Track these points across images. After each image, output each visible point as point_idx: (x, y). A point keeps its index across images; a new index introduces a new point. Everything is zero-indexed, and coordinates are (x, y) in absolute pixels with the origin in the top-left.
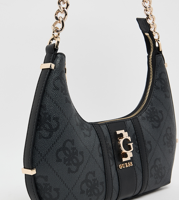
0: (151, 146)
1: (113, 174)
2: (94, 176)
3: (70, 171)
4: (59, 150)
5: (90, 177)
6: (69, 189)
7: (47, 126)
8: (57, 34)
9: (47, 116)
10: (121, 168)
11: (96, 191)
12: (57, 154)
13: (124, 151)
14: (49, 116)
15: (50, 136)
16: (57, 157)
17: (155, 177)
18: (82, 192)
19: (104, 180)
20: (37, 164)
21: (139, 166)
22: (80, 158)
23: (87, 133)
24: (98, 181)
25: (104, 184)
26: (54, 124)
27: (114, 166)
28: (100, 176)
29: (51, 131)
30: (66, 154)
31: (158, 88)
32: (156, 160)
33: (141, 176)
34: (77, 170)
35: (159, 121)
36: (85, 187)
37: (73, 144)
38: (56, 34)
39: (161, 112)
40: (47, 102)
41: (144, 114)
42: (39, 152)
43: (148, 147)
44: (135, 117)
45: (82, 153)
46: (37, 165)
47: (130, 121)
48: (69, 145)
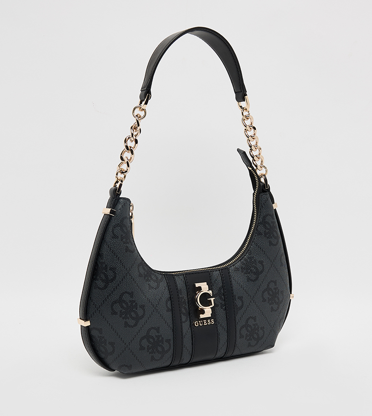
0: (242, 302)
1: (184, 331)
2: (158, 332)
3: (126, 325)
4: (115, 302)
5: (153, 333)
6: (125, 344)
7: (103, 276)
8: (123, 176)
9: (104, 265)
10: (197, 325)
11: (160, 349)
12: (112, 306)
13: (201, 307)
14: (106, 265)
15: (106, 287)
16: (112, 309)
17: (248, 338)
18: (142, 348)
19: (171, 337)
20: (91, 315)
21: (224, 324)
22: (140, 312)
23: (154, 284)
24: (163, 338)
25: (172, 342)
26: (110, 274)
27: (188, 322)
28: (167, 333)
29: (107, 281)
30: (122, 307)
31: (260, 234)
32: (248, 319)
33: (226, 337)
34: (135, 325)
35: (258, 273)
36: (145, 343)
37: (132, 297)
38: (121, 176)
39: (261, 262)
40: (105, 251)
41: (238, 264)
42: (94, 303)
43: (238, 303)
44: (226, 268)
45: (143, 307)
46: (91, 317)
47: (218, 272)
48: (126, 297)
